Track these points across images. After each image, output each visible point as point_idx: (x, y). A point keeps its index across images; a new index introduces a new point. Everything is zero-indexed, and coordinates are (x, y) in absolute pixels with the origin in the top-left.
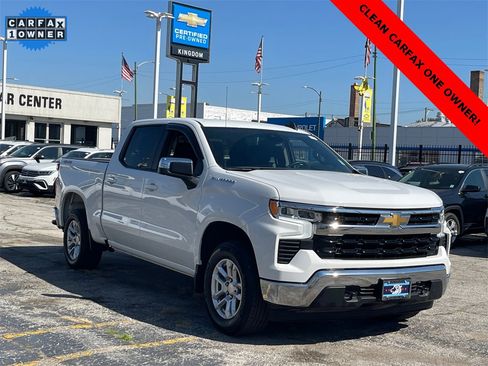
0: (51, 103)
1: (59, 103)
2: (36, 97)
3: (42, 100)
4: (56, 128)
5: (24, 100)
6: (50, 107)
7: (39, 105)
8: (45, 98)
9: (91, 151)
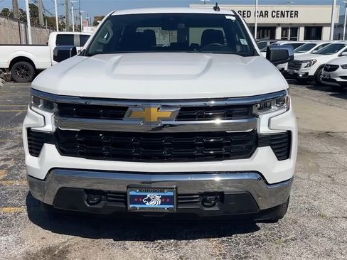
0: (291, 14)
1: (296, 13)
2: (282, 12)
3: (286, 13)
4: (295, 30)
5: (274, 14)
6: (291, 17)
7: (284, 16)
8: (288, 12)
9: (319, 43)
